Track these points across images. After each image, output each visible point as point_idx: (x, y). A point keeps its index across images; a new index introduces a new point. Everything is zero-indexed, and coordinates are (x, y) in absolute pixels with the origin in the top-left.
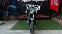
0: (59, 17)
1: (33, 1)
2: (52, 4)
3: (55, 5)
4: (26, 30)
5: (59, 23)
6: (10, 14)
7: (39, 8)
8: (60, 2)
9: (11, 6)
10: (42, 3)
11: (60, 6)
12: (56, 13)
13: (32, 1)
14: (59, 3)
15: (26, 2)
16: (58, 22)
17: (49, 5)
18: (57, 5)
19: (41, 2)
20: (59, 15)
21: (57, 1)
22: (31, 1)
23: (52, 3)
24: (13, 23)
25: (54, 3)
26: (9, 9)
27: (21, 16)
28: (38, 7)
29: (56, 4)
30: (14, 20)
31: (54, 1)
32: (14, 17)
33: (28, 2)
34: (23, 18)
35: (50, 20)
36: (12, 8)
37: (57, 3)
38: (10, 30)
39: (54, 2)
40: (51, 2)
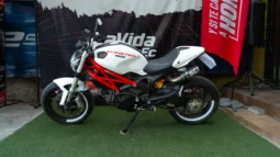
0: (246, 95)
1: (121, 12)
2: (213, 29)
6: (10, 75)
7: (151, 48)
9: (13, 36)
11: (251, 41)
13: (114, 11)
14: (248, 25)
15: (85, 16)
17: (200, 33)
18: (235, 36)
19: (160, 18)
20: (244, 85)
22: (111, 13)
23: (212, 24)
28: (146, 44)
29: (233, 32)
30: (28, 106)
31: (220, 14)
32: (32, 90)
36: (18, 45)
37: (234, 25)
39: (222, 18)
40: (208, 18)
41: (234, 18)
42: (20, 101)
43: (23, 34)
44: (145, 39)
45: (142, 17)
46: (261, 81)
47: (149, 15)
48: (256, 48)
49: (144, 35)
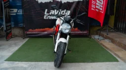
0: (105, 34)
2: (93, 8)
3: (99, 10)
4: (37, 61)
5: (104, 45)
6: (13, 26)
8: (108, 4)
10: (74, 6)
11: (109, 13)
12: (100, 26)
15: (42, 3)
16: (101, 44)
17: (88, 9)
18: (102, 11)
19: (72, 3)
21: (103, 2)
22: (52, 1)
23: (93, 6)
24: (15, 44)
25: (97, 7)
26: (9, 15)
27: (34, 30)
28: (66, 14)
29: (101, 9)
31: (96, 2)
32: (21, 32)
33: (46, 3)
34: (38, 34)
35: (88, 39)
36: (15, 14)
37: (102, 6)
38: (6, 60)
39: (97, 4)
40: (91, 4)
41: (102, 4)
42: (17, 36)
43: (17, 10)
44: (66, 12)
45: (65, 3)
46: (112, 29)
47: (68, 2)
48: (111, 16)
49: (65, 10)
